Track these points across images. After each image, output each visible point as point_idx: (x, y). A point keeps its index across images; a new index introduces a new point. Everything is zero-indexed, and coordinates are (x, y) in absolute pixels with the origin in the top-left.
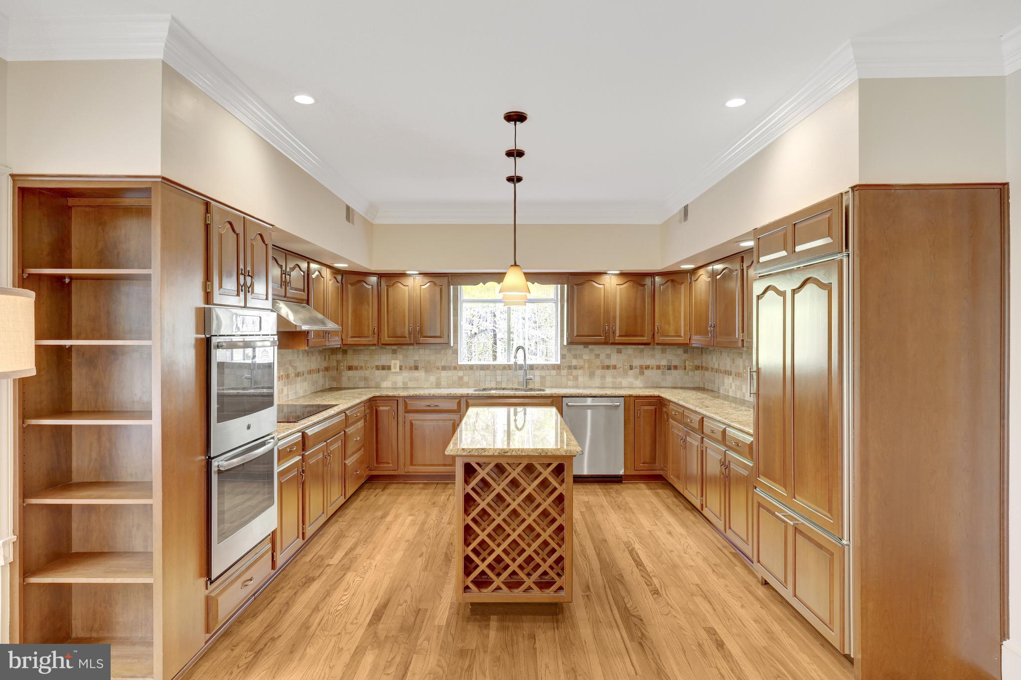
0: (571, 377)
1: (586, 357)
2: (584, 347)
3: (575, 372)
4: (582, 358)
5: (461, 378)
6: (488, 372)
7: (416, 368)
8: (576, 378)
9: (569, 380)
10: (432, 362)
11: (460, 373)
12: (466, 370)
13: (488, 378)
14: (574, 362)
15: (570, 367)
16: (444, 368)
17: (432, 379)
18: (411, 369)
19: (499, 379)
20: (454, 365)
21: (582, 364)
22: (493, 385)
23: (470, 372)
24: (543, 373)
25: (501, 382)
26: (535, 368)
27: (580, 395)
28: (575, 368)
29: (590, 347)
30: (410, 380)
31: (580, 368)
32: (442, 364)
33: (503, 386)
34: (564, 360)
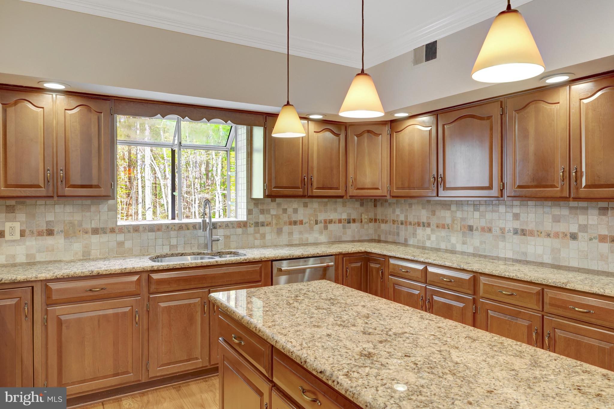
0: (258, 236)
1: (273, 212)
2: (272, 201)
3: (262, 230)
4: (269, 213)
5: (121, 244)
6: (159, 233)
7: (50, 233)
8: (263, 236)
9: (256, 239)
10: (76, 222)
11: (120, 237)
12: (129, 232)
13: (160, 241)
14: (262, 218)
15: (257, 224)
16: (95, 231)
17: (77, 246)
18: (40, 234)
19: (174, 242)
20: (110, 225)
21: (270, 220)
22: (166, 250)
23: (135, 235)
24: (228, 232)
25: (176, 246)
26: (218, 227)
27: (291, 257)
28: (263, 225)
29: (278, 200)
30: (39, 251)
31: (267, 225)
32: (93, 226)
33: (180, 250)
34: (251, 216)
